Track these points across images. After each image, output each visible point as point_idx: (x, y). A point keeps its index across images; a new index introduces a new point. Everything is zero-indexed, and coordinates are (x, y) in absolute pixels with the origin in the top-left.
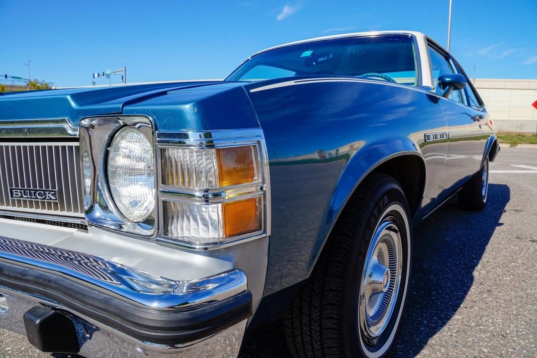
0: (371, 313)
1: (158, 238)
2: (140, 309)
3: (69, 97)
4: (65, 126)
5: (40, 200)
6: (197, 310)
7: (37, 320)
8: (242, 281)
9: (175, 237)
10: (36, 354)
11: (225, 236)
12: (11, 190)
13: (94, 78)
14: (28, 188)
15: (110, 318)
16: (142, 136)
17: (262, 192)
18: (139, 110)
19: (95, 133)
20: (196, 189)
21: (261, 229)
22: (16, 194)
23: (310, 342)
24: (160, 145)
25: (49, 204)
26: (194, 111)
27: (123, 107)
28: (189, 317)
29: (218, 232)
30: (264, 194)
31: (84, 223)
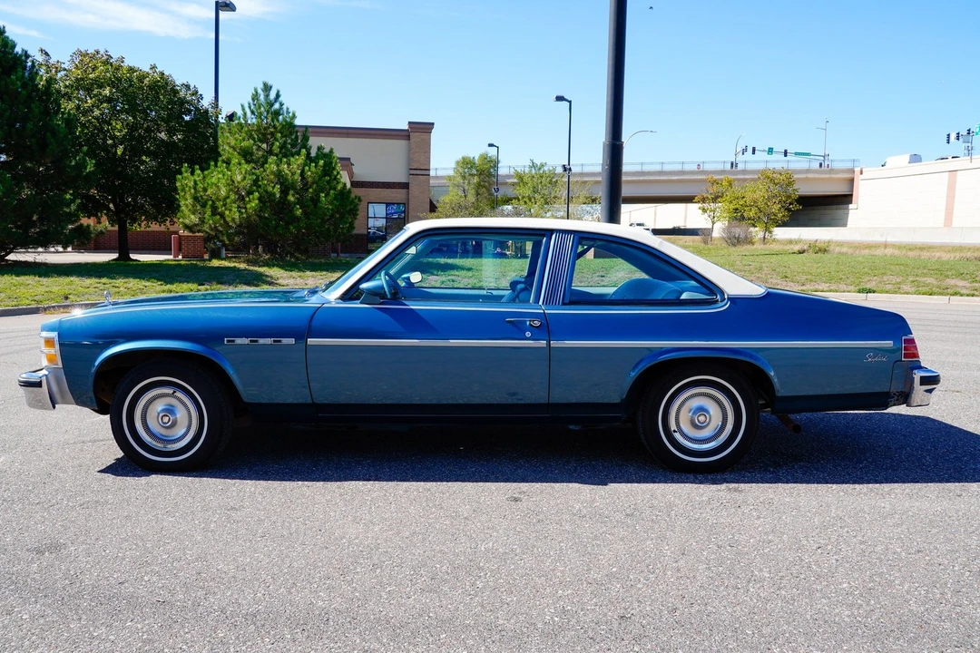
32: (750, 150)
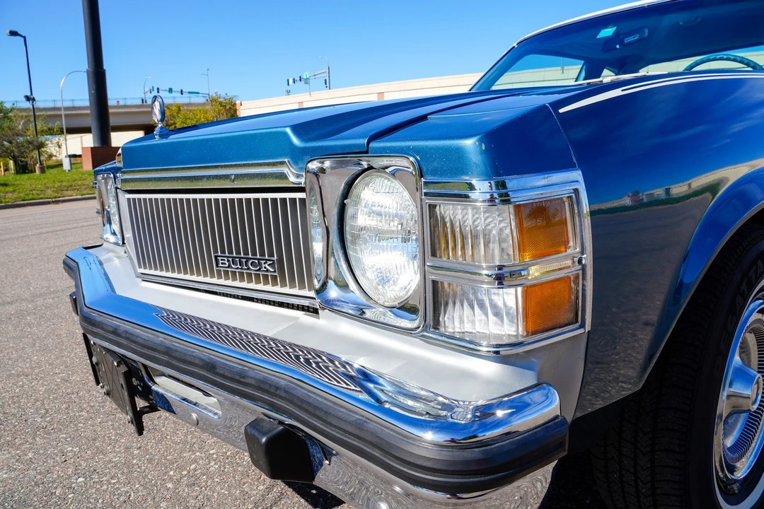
0: (729, 442)
1: (425, 334)
2: (409, 441)
3: (288, 130)
4: (285, 170)
5: (253, 272)
6: (493, 446)
7: (263, 437)
8: (551, 402)
9: (450, 332)
10: (245, 463)
11: (525, 334)
12: (216, 257)
13: (288, 85)
14: (237, 256)
15: (365, 448)
16: (396, 184)
17: (580, 267)
18: (395, 147)
19: (326, 180)
20: (484, 265)
21: (577, 322)
22: (222, 263)
23: (633, 483)
24: (428, 199)
25: (266, 277)
26: (481, 148)
27: (368, 143)
28: (480, 456)
29: (515, 326)
30: (584, 268)
31: (313, 304)
32: (156, 90)
